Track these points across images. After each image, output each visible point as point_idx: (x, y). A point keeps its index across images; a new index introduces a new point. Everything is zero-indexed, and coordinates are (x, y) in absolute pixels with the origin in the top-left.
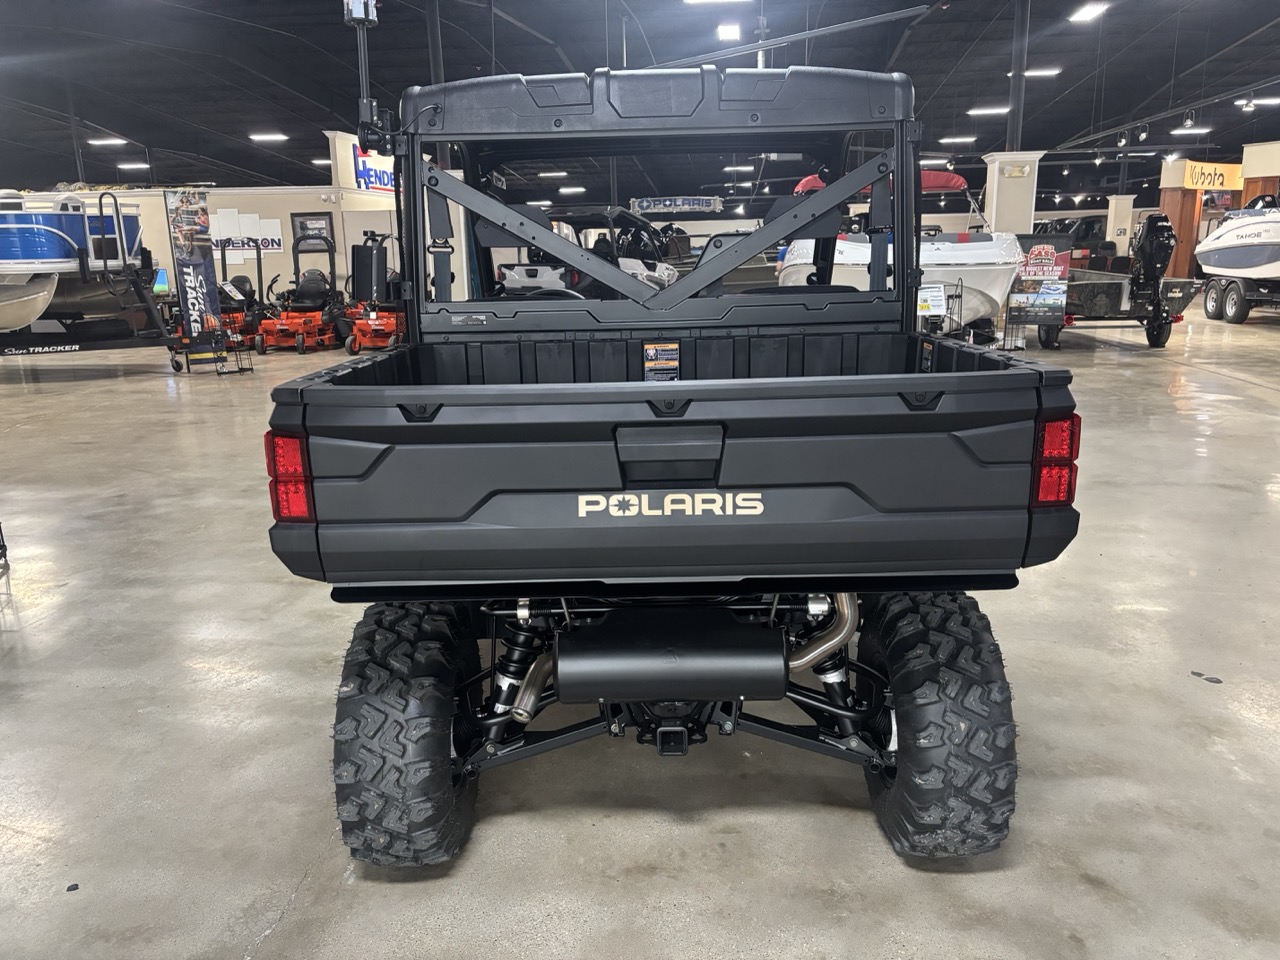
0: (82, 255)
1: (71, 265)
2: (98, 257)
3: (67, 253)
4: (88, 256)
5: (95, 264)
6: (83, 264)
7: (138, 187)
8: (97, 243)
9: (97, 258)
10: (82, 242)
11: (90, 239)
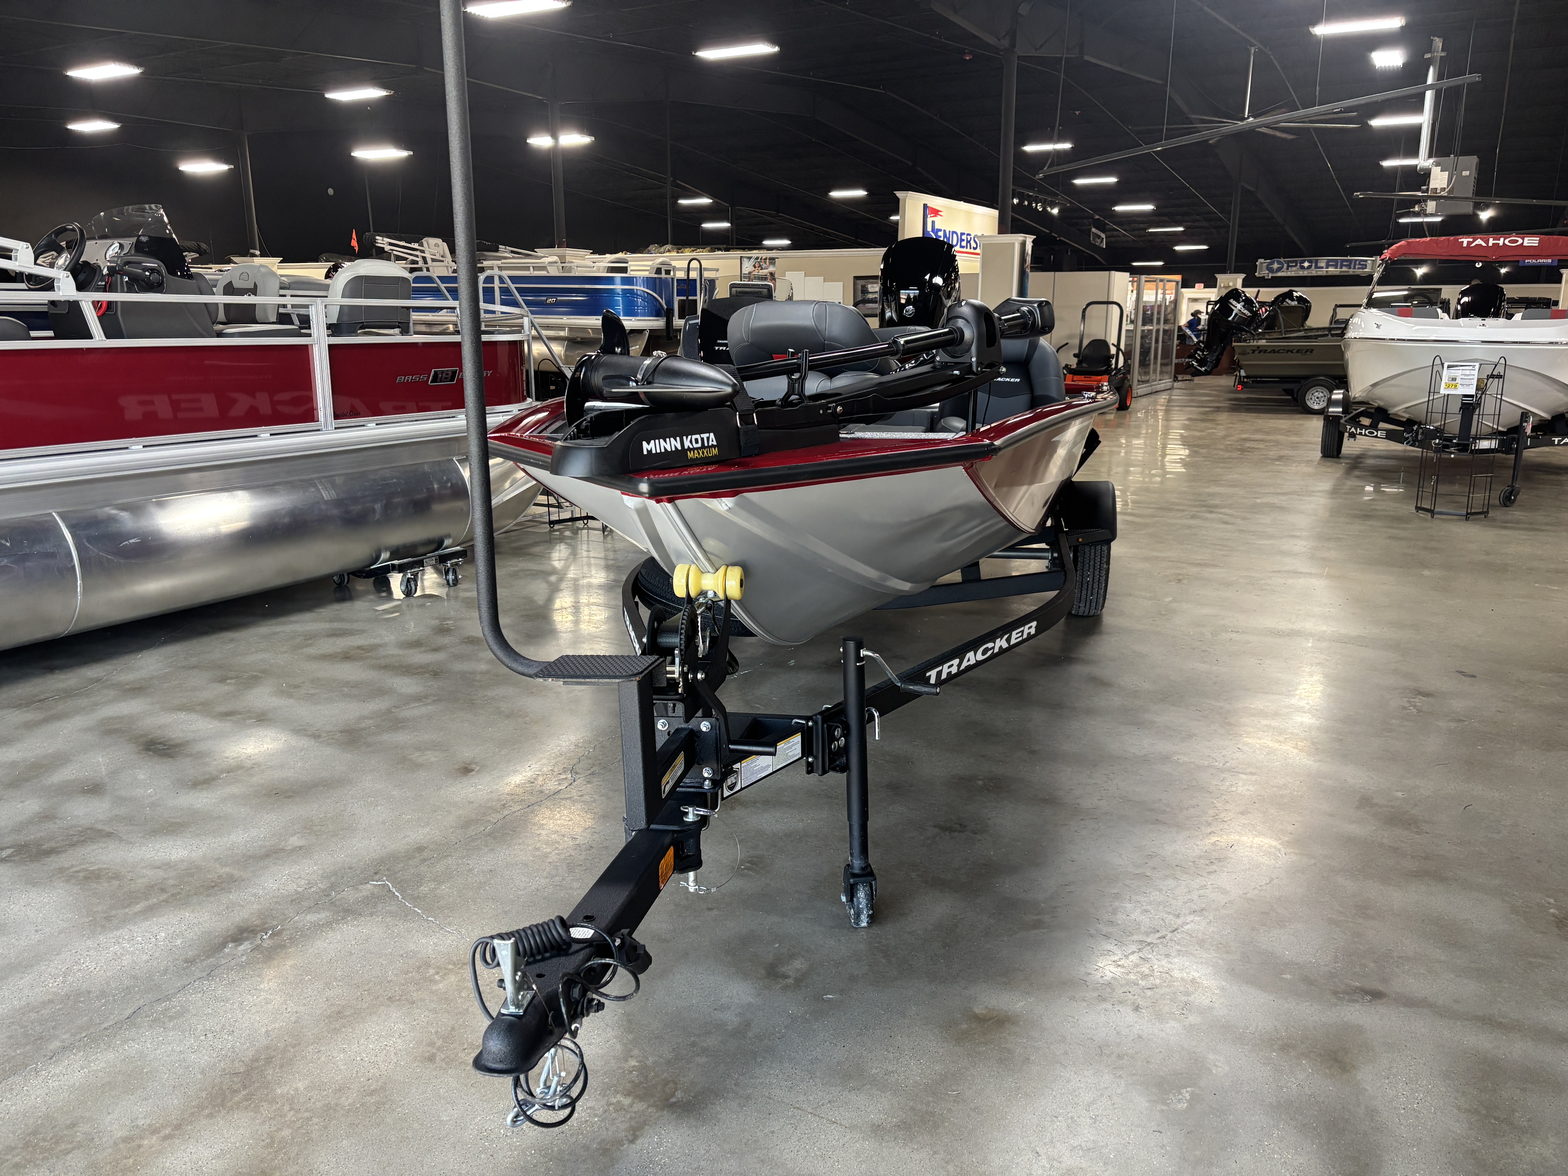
0: (668, 314)
1: (658, 323)
2: (681, 317)
3: (657, 312)
4: (673, 315)
5: (678, 322)
6: (669, 322)
7: (719, 249)
8: (681, 303)
9: (679, 318)
10: (670, 302)
11: (677, 299)
